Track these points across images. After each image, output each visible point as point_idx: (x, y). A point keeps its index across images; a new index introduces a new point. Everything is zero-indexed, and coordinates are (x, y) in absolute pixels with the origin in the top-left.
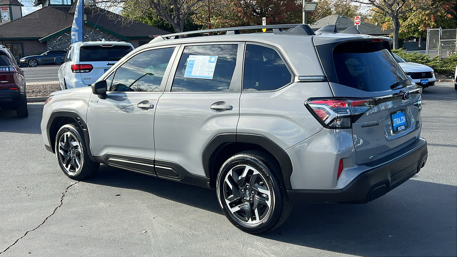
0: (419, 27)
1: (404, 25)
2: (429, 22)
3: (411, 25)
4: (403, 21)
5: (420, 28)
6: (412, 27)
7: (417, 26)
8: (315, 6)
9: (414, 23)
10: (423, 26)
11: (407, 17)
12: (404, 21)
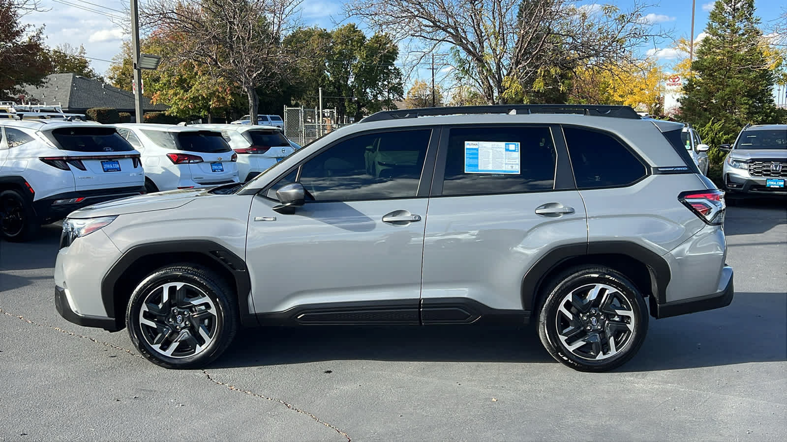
0: (210, 101)
1: (187, 98)
2: (224, 95)
3: (197, 97)
4: (184, 91)
5: (211, 103)
6: (199, 101)
7: (206, 100)
8: (155, 62)
9: (202, 95)
10: (215, 99)
11: (190, 85)
12: (186, 91)
